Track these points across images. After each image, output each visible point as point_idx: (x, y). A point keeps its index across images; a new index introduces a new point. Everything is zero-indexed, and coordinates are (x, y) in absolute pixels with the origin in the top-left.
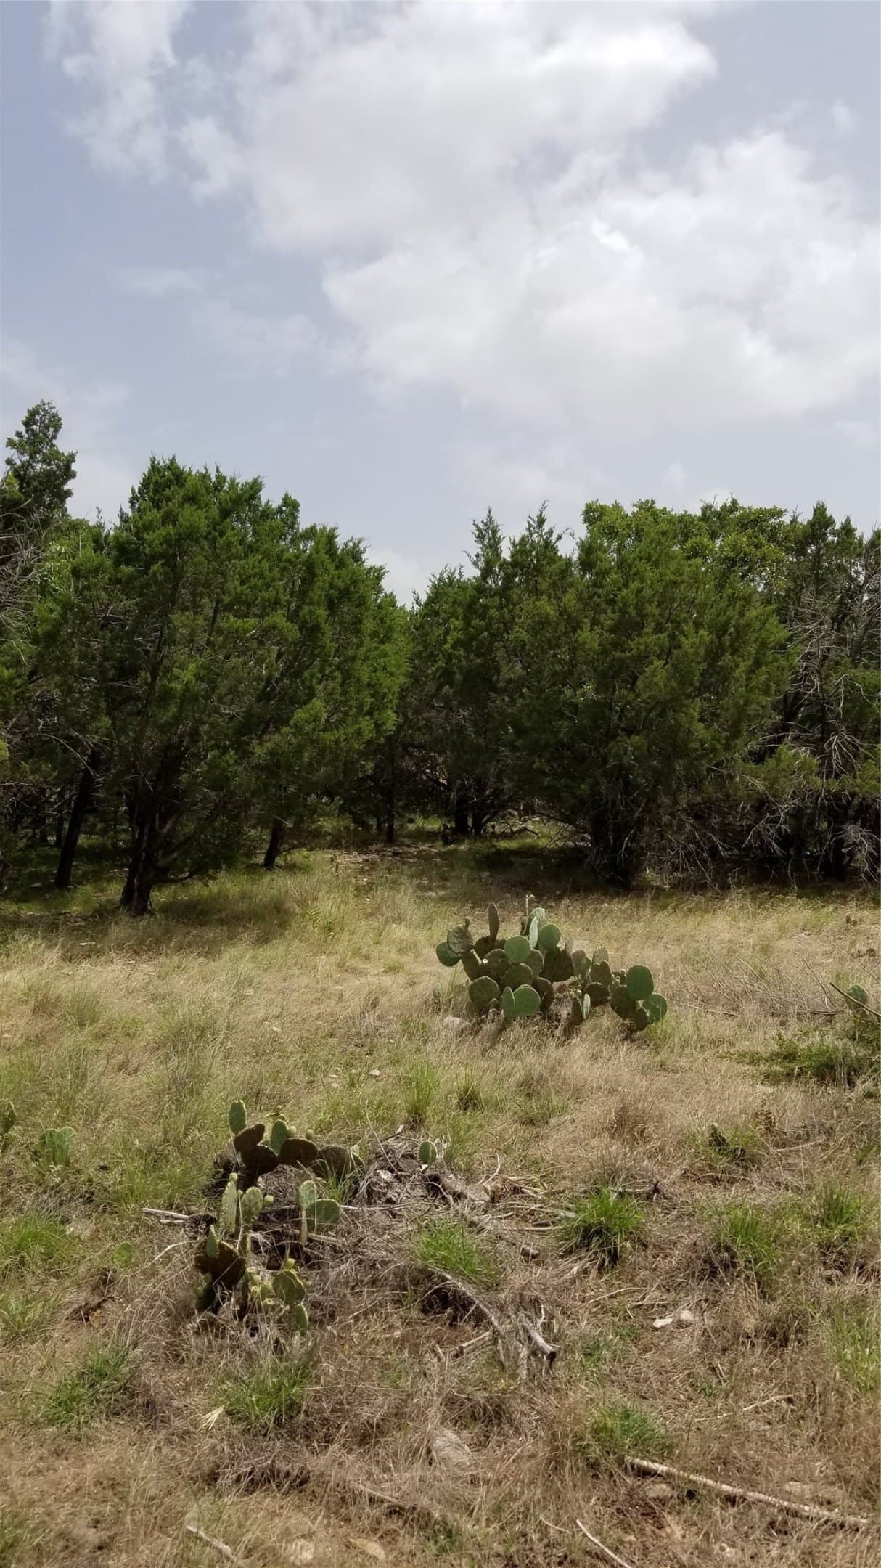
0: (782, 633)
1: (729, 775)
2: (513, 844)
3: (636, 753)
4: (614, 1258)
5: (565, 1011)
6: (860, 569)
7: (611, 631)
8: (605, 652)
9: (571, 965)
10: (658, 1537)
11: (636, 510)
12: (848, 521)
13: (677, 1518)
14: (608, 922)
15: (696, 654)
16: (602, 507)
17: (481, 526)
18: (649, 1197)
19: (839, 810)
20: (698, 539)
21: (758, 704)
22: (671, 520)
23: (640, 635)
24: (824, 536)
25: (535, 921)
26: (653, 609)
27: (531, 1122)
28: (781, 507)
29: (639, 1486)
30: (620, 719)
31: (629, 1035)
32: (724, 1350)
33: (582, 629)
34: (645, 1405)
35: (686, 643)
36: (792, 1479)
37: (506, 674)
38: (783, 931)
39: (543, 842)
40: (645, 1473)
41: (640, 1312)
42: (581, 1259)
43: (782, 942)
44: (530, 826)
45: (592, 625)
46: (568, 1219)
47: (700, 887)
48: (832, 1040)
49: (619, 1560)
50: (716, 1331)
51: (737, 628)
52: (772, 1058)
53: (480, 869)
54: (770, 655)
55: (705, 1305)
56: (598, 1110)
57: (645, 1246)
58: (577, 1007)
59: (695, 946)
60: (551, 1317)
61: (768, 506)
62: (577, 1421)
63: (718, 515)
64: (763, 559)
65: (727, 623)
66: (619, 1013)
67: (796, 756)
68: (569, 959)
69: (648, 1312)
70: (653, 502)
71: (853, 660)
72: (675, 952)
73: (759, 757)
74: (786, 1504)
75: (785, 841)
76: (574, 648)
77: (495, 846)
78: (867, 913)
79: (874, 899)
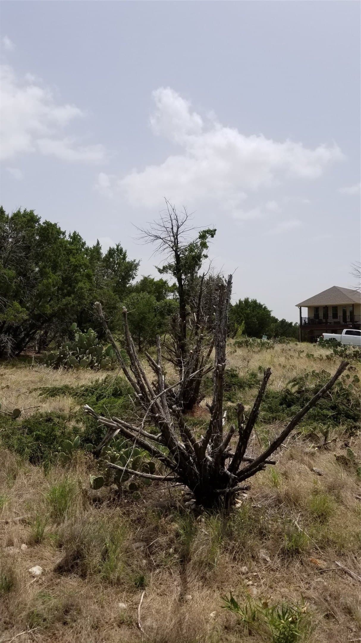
6: (7, 228)
71: (5, 266)
78: (8, 370)
79: (13, 364)
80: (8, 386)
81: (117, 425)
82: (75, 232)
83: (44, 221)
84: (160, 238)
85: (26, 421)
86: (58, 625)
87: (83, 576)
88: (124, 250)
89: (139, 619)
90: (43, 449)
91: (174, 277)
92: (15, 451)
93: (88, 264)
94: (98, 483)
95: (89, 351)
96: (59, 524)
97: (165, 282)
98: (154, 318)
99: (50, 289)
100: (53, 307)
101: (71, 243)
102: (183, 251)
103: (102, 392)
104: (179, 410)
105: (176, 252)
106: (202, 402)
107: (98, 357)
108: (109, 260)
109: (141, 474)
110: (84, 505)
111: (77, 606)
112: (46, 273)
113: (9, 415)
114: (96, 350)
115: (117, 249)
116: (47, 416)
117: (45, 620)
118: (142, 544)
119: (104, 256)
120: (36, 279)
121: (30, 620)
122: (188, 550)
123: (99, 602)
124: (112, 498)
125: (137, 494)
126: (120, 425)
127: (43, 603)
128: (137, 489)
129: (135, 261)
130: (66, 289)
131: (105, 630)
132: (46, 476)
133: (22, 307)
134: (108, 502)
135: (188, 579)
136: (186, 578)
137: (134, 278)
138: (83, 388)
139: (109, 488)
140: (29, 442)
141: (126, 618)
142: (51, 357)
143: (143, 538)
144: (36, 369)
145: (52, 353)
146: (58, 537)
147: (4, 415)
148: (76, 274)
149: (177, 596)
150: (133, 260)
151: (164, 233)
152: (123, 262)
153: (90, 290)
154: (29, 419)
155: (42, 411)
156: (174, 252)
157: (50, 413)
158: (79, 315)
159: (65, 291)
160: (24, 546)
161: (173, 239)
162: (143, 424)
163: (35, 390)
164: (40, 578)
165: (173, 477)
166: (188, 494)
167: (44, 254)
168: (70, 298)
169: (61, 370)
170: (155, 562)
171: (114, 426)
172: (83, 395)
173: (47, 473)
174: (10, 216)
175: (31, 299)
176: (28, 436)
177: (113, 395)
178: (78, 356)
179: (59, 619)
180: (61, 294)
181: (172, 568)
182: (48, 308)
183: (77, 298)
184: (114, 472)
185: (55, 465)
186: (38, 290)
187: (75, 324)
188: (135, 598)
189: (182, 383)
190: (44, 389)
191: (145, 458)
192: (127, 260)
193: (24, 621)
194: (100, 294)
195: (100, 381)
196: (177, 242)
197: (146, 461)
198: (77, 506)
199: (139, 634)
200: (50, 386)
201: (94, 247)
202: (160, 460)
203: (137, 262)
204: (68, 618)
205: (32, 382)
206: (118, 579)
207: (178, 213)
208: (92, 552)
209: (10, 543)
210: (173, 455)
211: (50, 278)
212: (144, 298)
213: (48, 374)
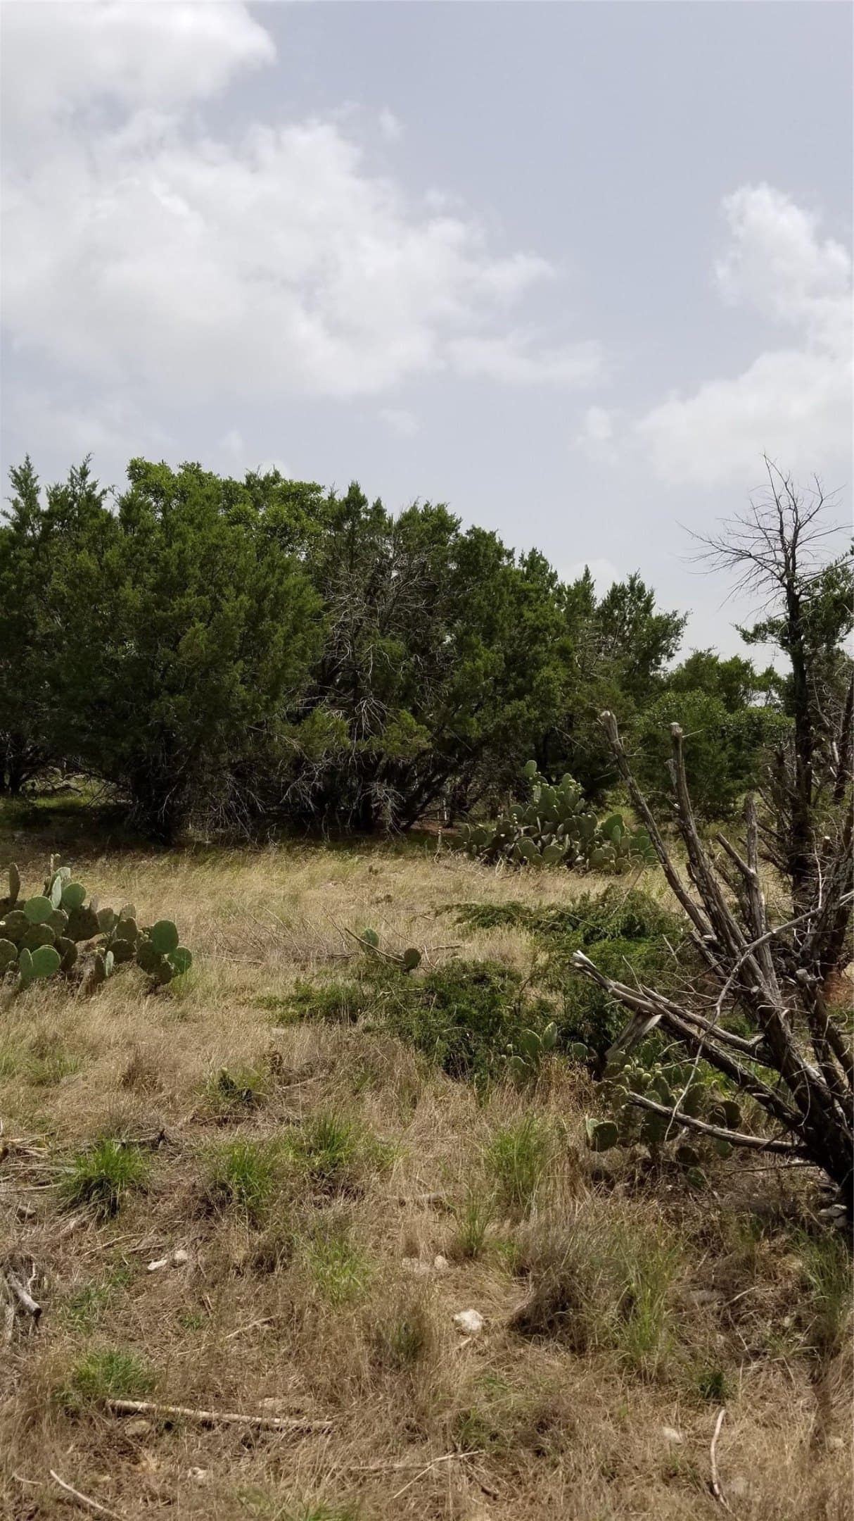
0: (317, 602)
1: (268, 735)
2: (53, 803)
3: (179, 712)
4: (114, 1208)
5: (88, 970)
6: (390, 547)
7: (153, 590)
8: (146, 609)
9: (96, 924)
10: (132, 1472)
11: (182, 471)
12: (379, 502)
13: (153, 1450)
14: (144, 879)
15: (237, 618)
16: (148, 465)
17: (18, 471)
18: (154, 1145)
19: (368, 768)
20: (241, 506)
21: (296, 669)
22: (216, 484)
23: (182, 596)
24: (358, 514)
25: (58, 881)
26: (194, 570)
27: (41, 1083)
28: (319, 483)
29: (119, 1427)
30: (162, 677)
31: (153, 989)
32: (213, 1285)
33: (123, 585)
34: (132, 1347)
35: (226, 606)
36: (267, 1396)
37: (42, 629)
38: (312, 881)
39: (85, 800)
40: (125, 1413)
41: (136, 1257)
42: (80, 1213)
43: (309, 891)
44: (73, 783)
45: (134, 582)
46: (68, 1175)
47: (240, 842)
48: (343, 981)
49: (92, 1503)
50: (207, 1266)
51: (276, 595)
52: (286, 1003)
53: (15, 829)
54: (307, 622)
55: (199, 1243)
56: (113, 1065)
57: (146, 1193)
58: (99, 964)
59: (228, 898)
60: (42, 1274)
61: (308, 481)
62: (58, 1372)
63: (262, 484)
64: (302, 531)
65: (267, 589)
66: (144, 967)
67: (330, 718)
68: (94, 917)
69: (143, 1256)
70: (199, 465)
71: (383, 631)
72: (208, 905)
73: (296, 718)
74: (258, 1419)
75: (319, 797)
76: (115, 604)
77: (33, 804)
78: (388, 862)
79: (396, 850)
80: (389, 896)
81: (655, 1005)
82: (534, 550)
83: (470, 528)
84: (750, 556)
85: (432, 978)
86: (525, 1454)
87: (578, 1349)
88: (647, 589)
89: (714, 1473)
90: (473, 1044)
91: (782, 653)
92: (415, 1043)
93: (563, 623)
94: (604, 1138)
95: (564, 827)
96: (516, 1221)
97: (747, 666)
98: (720, 753)
99: (477, 682)
100: (485, 724)
101: (526, 577)
102: (807, 587)
103: (598, 926)
104: (815, 983)
105: (790, 588)
106: (849, 966)
107: (584, 842)
108: (612, 613)
109: (710, 1127)
110: (571, 1184)
111: (567, 1417)
112: (471, 647)
113: (396, 962)
114: (579, 825)
115: (632, 588)
116: (476, 970)
117: (494, 1437)
118: (716, 1294)
119: (598, 604)
120: (448, 660)
121: (462, 1432)
122: (832, 1328)
123: (616, 1416)
124: (637, 1177)
125: (698, 1174)
126: (661, 1006)
127: (489, 1398)
128: (695, 1161)
129: (675, 614)
130: (514, 683)
131: (633, 1483)
132: (481, 1106)
133: (419, 723)
134: (627, 1184)
135: (834, 1399)
136: (828, 1395)
137: (671, 656)
138: (553, 912)
139: (628, 1151)
140: (444, 1026)
141: (681, 1466)
142: (479, 837)
143: (715, 1281)
144: (447, 862)
145: (481, 828)
146: (516, 1252)
147: (385, 962)
148: (537, 648)
149: (806, 1433)
150: (670, 613)
151: (760, 542)
152: (645, 618)
153: (567, 684)
154: (439, 973)
155: (465, 957)
156: (784, 589)
157: (484, 965)
158: (541, 741)
159: (511, 687)
160: (440, 1260)
161: (781, 557)
162: (718, 1009)
163: (448, 908)
164: (479, 1339)
165: (789, 1144)
166: (825, 1190)
167: (466, 603)
168: (522, 703)
169: (500, 867)
170: (748, 1343)
171: (646, 1007)
172: (553, 928)
173: (482, 1099)
174: (396, 520)
175: (438, 705)
176: (439, 1012)
177: (624, 932)
178: (539, 838)
179: (527, 1441)
180: (500, 695)
181: (792, 1364)
182: (472, 725)
183: (538, 702)
184: (640, 1115)
185: (502, 1084)
186: (452, 685)
187: (533, 764)
188: (703, 1421)
189: (820, 916)
190: (467, 908)
191: (715, 1091)
192: (655, 613)
193: (449, 1431)
194: (589, 694)
195: (592, 899)
196: (794, 564)
197: (717, 1097)
198: (555, 1186)
199: (717, 1509)
200: (479, 904)
201: (577, 584)
202: (758, 1098)
203: (680, 616)
204: (546, 1442)
205: (441, 891)
206: (660, 1370)
207: (797, 492)
208: (597, 1296)
209: (412, 1251)
210: (793, 1091)
211: (480, 657)
212: (695, 704)
213: (473, 874)
